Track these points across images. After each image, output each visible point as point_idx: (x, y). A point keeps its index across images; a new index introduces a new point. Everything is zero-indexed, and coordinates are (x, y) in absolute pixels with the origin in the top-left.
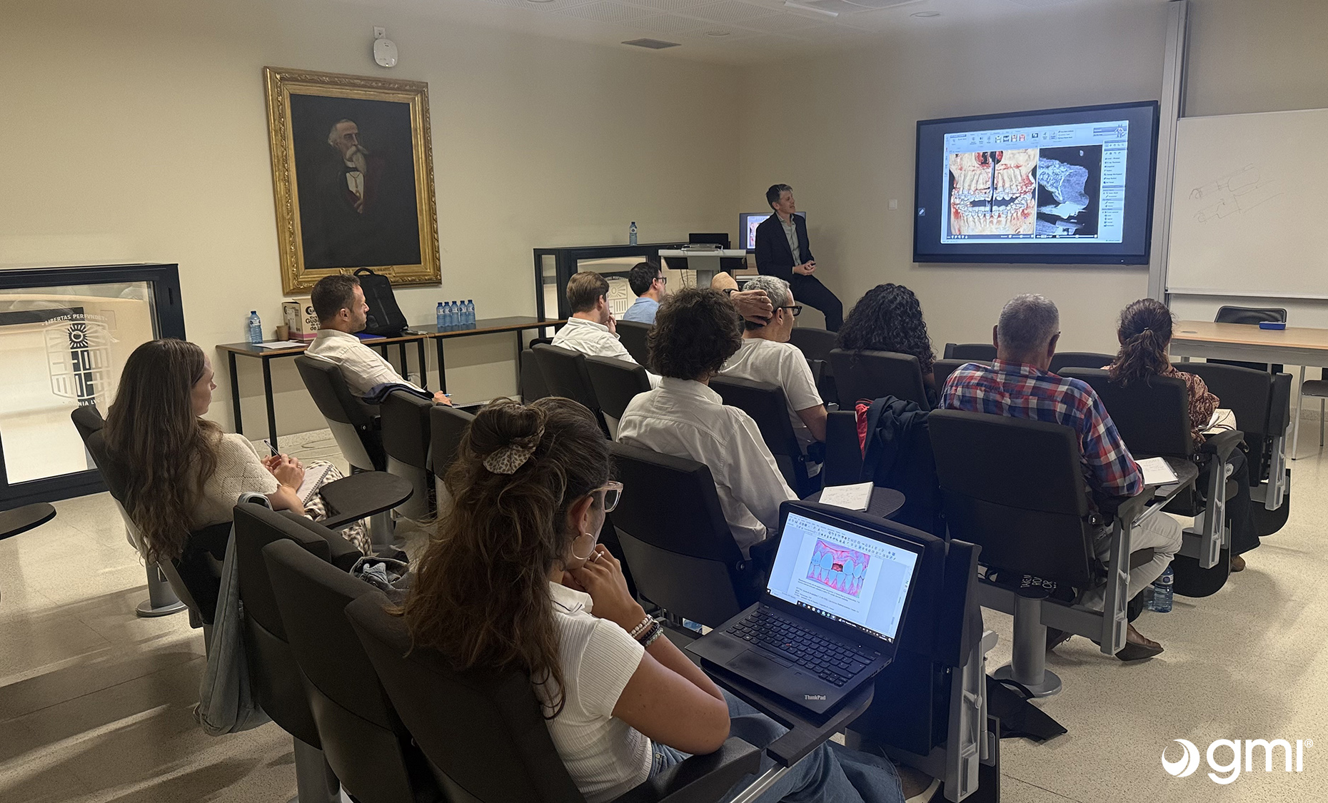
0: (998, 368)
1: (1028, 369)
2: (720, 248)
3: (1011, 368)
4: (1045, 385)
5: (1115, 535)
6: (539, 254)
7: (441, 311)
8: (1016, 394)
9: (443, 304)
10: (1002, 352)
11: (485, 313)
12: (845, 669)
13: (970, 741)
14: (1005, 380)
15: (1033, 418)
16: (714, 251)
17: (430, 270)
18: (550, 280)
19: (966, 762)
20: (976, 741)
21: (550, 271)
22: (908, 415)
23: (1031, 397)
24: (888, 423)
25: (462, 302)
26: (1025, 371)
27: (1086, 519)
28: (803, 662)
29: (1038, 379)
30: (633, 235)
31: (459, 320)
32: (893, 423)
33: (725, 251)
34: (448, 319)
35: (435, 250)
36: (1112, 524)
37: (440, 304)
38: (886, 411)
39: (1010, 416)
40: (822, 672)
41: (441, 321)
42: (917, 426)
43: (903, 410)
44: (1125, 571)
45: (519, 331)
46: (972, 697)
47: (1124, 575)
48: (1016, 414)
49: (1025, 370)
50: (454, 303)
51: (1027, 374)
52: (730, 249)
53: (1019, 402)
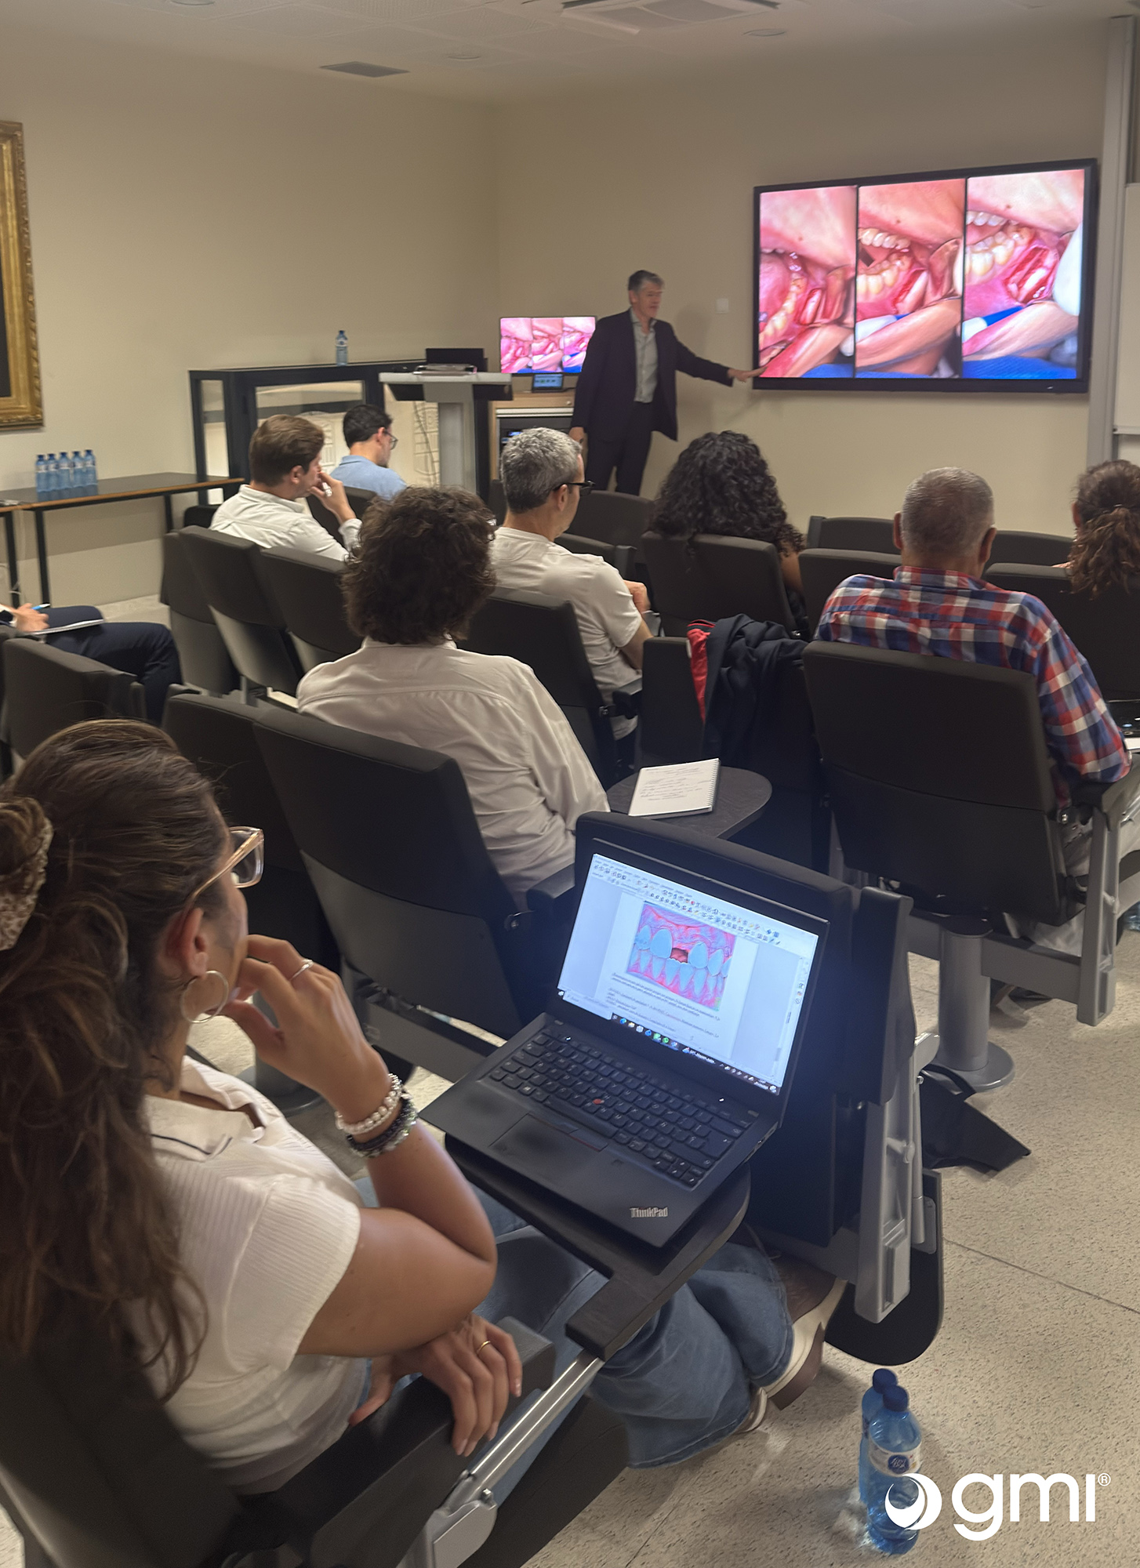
0: (908, 580)
1: (955, 578)
2: (471, 370)
3: (929, 578)
4: (985, 605)
5: (1095, 836)
6: (197, 378)
7: (43, 467)
8: (939, 619)
9: (46, 458)
11: (110, 469)
12: (698, 1149)
13: (895, 1217)
14: (922, 599)
15: (968, 658)
16: (462, 375)
17: (25, 405)
18: (215, 417)
19: (890, 1254)
20: (905, 1216)
21: (215, 403)
22: (769, 646)
23: (964, 624)
24: (739, 661)
25: (76, 454)
26: (952, 582)
27: (1053, 815)
28: (623, 1136)
29: (973, 595)
30: (341, 350)
31: (71, 481)
32: (747, 660)
33: (479, 374)
34: (53, 480)
35: (34, 375)
36: (1091, 820)
37: (41, 457)
38: (736, 639)
39: (931, 654)
40: (659, 1157)
41: (43, 483)
42: (784, 666)
43: (762, 638)
44: (1111, 892)
45: (167, 496)
46: (898, 1145)
47: (1109, 899)
48: (942, 652)
49: (951, 580)
50: (63, 454)
51: (955, 586)
52: (486, 371)
53: (946, 633)
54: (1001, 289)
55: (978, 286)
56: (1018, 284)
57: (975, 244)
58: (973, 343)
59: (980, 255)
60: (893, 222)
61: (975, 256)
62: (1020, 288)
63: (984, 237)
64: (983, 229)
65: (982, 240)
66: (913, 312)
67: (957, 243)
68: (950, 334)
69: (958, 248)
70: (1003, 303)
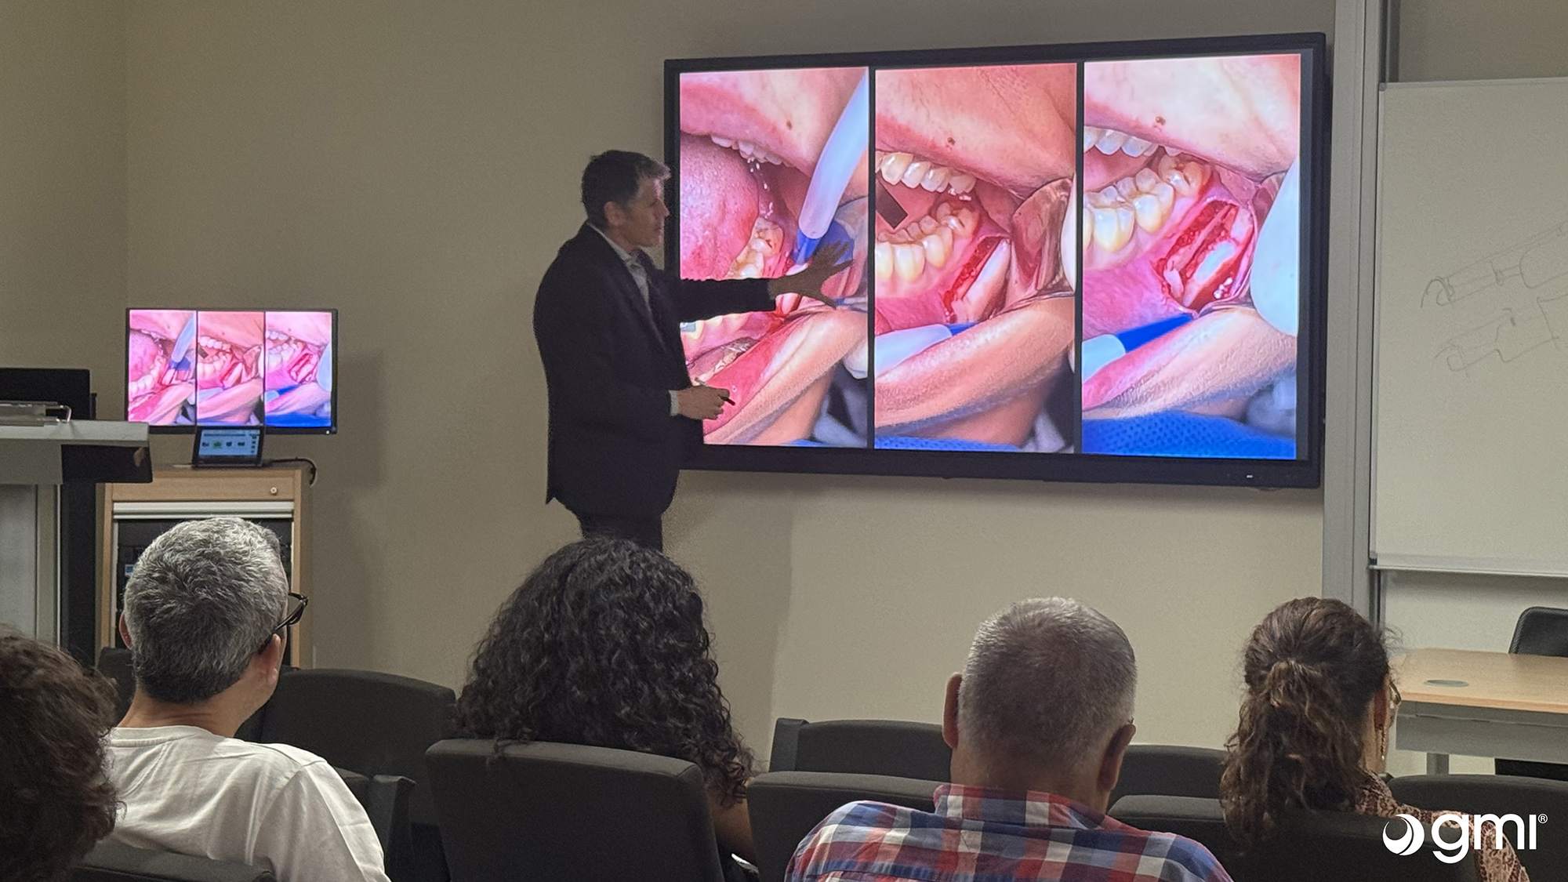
0: (960, 811)
1: (1044, 806)
2: (62, 415)
3: (998, 806)
10: (965, 755)
14: (983, 847)
16: (41, 424)
26: (1040, 813)
29: (1080, 840)
33: (78, 423)
49: (1038, 810)
51: (1045, 821)
52: (94, 418)
54: (1152, 280)
55: (1108, 271)
56: (1182, 274)
57: (1098, 191)
58: (1101, 385)
59: (1111, 212)
60: (943, 142)
61: (1100, 215)
62: (1185, 281)
63: (1114, 178)
64: (1113, 162)
65: (1114, 184)
66: (983, 318)
67: (1065, 187)
68: (1056, 366)
69: (1068, 197)
70: (1155, 306)
